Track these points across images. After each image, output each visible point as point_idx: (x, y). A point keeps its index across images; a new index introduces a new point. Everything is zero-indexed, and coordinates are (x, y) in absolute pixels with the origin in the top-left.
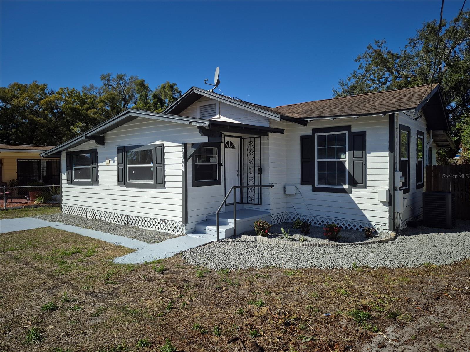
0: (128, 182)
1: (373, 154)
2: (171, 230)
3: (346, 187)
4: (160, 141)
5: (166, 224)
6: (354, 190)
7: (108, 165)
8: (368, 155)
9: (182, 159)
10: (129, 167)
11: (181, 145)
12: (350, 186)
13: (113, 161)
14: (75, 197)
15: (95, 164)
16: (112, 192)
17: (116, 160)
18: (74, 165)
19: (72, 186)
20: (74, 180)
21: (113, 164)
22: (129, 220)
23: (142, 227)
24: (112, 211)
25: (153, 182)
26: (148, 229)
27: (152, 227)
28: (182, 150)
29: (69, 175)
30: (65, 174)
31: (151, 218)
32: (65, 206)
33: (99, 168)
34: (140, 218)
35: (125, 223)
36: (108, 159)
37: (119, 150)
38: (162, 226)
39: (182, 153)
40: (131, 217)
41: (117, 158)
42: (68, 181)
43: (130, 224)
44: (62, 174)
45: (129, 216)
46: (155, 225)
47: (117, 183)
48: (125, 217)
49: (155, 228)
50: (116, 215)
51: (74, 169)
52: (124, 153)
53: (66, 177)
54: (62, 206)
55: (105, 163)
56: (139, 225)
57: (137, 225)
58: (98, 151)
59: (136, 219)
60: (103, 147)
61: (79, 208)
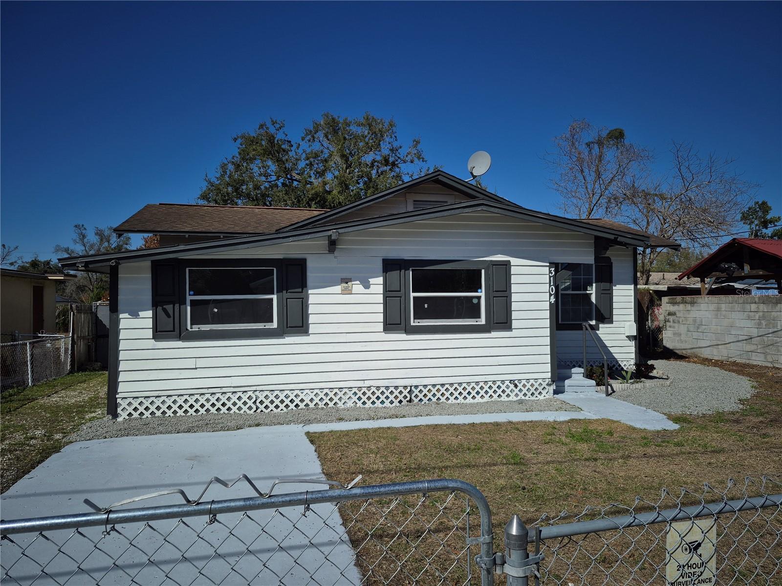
0: (412, 324)
1: (618, 287)
2: (529, 394)
3: (593, 323)
4: (499, 256)
5: (516, 386)
6: (601, 325)
7: (349, 292)
8: (614, 288)
9: (550, 286)
10: (414, 298)
11: (548, 264)
12: (597, 322)
13: (367, 286)
14: (196, 368)
15: (300, 290)
16: (358, 347)
17: (377, 283)
18: (192, 293)
19: (180, 344)
20: (189, 328)
21: (367, 291)
22: (413, 395)
23: (455, 401)
24: (360, 384)
25: (482, 321)
26: (472, 401)
27: (482, 397)
28: (550, 272)
29: (169, 316)
30: (142, 314)
31: (477, 383)
32: (134, 398)
33: (312, 299)
34: (447, 386)
35: (400, 402)
36: (346, 281)
37: (390, 266)
38: (508, 391)
39: (550, 277)
40: (420, 388)
41: (380, 280)
42: (159, 333)
43: (416, 400)
44: (121, 316)
45: (416, 387)
46: (491, 392)
47: (380, 327)
48: (403, 390)
49: (491, 396)
50: (373, 389)
51: (188, 302)
52: (403, 271)
53: (149, 323)
54: (119, 401)
55: (338, 289)
56: (443, 399)
57: (439, 399)
58: (309, 264)
59: (436, 388)
60: (331, 256)
61: (218, 395)
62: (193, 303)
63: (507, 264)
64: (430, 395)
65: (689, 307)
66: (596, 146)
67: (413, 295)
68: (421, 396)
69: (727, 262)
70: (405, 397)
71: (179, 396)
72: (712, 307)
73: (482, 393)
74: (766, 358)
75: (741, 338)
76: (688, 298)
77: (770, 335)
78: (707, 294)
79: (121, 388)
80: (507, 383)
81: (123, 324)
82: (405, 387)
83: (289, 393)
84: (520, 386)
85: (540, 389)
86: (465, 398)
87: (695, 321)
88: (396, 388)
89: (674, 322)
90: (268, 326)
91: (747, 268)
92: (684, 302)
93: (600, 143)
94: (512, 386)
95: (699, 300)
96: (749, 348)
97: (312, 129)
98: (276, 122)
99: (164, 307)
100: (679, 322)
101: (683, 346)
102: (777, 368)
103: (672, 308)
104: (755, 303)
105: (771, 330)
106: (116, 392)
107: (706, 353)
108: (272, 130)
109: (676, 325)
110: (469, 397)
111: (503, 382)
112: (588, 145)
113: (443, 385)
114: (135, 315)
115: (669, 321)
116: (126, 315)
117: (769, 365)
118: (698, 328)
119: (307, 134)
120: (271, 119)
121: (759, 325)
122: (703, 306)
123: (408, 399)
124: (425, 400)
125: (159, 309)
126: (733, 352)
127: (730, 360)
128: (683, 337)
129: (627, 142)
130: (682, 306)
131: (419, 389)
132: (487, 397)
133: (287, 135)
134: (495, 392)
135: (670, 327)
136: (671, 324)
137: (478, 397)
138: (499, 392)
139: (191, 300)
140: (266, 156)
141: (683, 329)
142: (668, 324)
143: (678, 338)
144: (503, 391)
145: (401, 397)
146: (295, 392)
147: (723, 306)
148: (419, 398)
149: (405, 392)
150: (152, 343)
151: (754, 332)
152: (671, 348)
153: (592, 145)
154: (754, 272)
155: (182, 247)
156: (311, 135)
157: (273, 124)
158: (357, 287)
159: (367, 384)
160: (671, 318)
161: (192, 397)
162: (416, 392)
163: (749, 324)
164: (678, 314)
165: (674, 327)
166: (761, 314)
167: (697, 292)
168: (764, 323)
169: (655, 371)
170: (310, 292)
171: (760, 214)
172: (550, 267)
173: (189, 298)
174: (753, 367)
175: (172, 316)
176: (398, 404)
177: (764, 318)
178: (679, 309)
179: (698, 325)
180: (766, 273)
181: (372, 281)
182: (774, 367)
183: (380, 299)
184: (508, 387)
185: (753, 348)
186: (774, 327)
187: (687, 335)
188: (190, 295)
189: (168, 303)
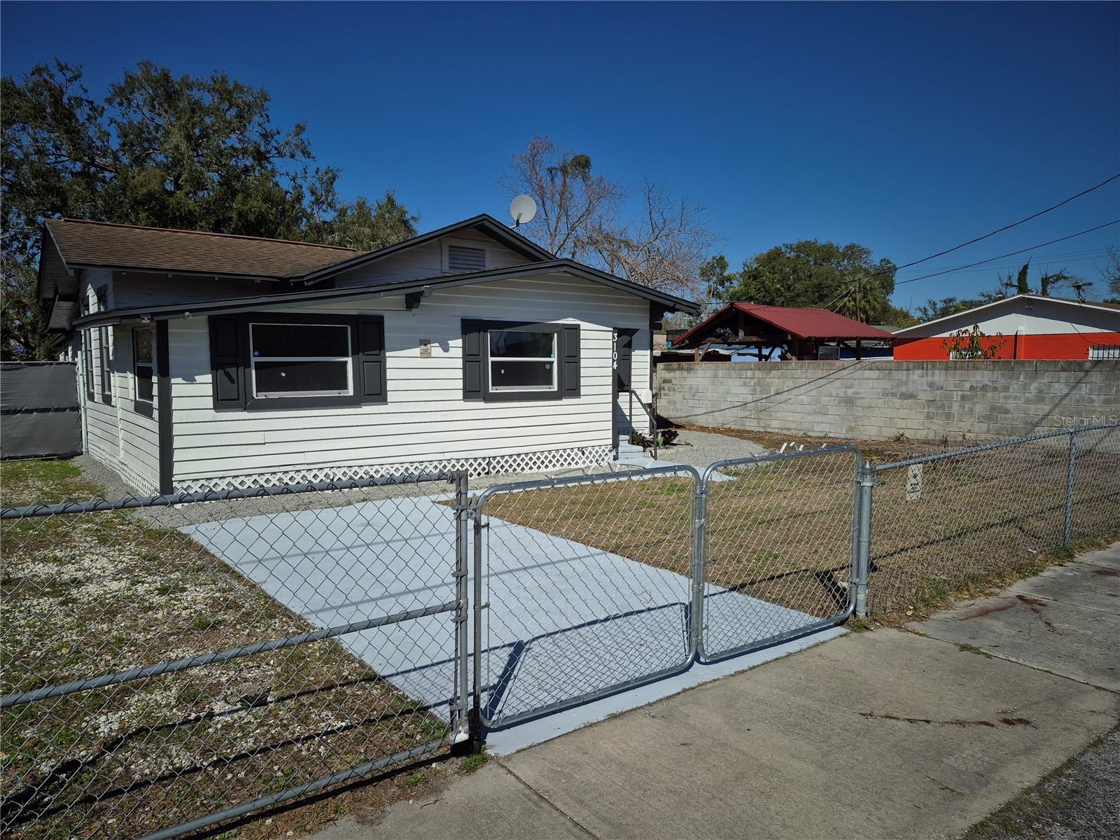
0: (491, 391)
1: (637, 352)
2: (594, 461)
4: (570, 319)
5: (583, 453)
7: (428, 355)
8: (633, 353)
9: (613, 352)
10: (492, 363)
11: (612, 329)
13: (446, 349)
14: (265, 444)
15: (377, 352)
16: (438, 416)
17: (457, 345)
18: (257, 353)
19: (245, 415)
20: (255, 396)
21: (446, 354)
22: (492, 466)
23: (529, 471)
24: (440, 457)
25: (555, 388)
26: (545, 470)
27: (554, 465)
28: (614, 337)
29: (232, 381)
30: (199, 378)
31: (550, 452)
32: (194, 480)
33: (390, 363)
34: (523, 456)
35: (479, 474)
36: (425, 342)
37: (470, 327)
38: (577, 459)
39: (613, 342)
40: (498, 459)
41: (459, 342)
42: (222, 401)
43: (494, 472)
44: (173, 381)
45: (494, 458)
46: (562, 460)
47: (460, 394)
48: (482, 462)
49: (562, 464)
50: (453, 462)
51: (253, 365)
52: (482, 333)
53: (209, 390)
54: (175, 484)
55: (416, 351)
56: (519, 470)
57: (515, 470)
58: (387, 323)
59: (513, 459)
60: (408, 314)
61: (292, 474)
62: (258, 365)
63: (576, 328)
64: (507, 466)
65: (685, 373)
66: (559, 173)
67: (491, 359)
68: (498, 467)
69: (722, 328)
70: (484, 469)
71: (247, 476)
72: (709, 374)
73: (554, 461)
74: (759, 423)
75: (737, 404)
76: (685, 364)
77: (763, 401)
78: (702, 360)
79: (177, 469)
80: (576, 450)
81: (176, 390)
82: (484, 459)
83: (368, 469)
84: (587, 453)
85: (603, 455)
86: (539, 467)
87: (691, 388)
88: (475, 459)
89: (669, 390)
90: (343, 393)
91: (741, 334)
92: (681, 369)
93: (564, 170)
94: (580, 453)
95: (696, 367)
96: (743, 414)
97: (123, 84)
98: (66, 67)
99: (227, 370)
100: (674, 390)
101: (678, 414)
102: (769, 433)
103: (667, 375)
104: (751, 369)
105: (764, 396)
106: (171, 475)
107: (701, 421)
108: (59, 79)
109: (671, 393)
110: (543, 467)
111: (572, 449)
112: (550, 170)
113: (519, 455)
114: (190, 380)
115: (664, 389)
116: (180, 380)
117: (762, 430)
118: (694, 395)
119: (116, 94)
120: (57, 61)
121: (753, 393)
122: (700, 373)
123: (486, 471)
124: (502, 471)
125: (220, 372)
126: (728, 418)
127: (725, 426)
128: (678, 406)
129: (593, 173)
130: (678, 372)
131: (496, 461)
132: (558, 465)
133: (86, 91)
134: (565, 460)
135: (665, 395)
136: (667, 392)
137: (550, 466)
138: (569, 460)
139: (256, 362)
140: (39, 120)
141: (678, 397)
142: (663, 392)
143: (673, 407)
144: (573, 459)
145: (479, 470)
146: (375, 468)
147: (720, 372)
148: (496, 470)
149: (484, 464)
150: (212, 414)
151: (749, 398)
152: (665, 416)
153: (554, 172)
154: (748, 339)
155: (264, 300)
156: (123, 94)
157: (61, 70)
158: (436, 350)
159: (448, 456)
160: (666, 386)
161: (261, 477)
162: (494, 463)
163: (744, 390)
164: (674, 382)
165: (669, 396)
166: (756, 380)
167: (690, 358)
168: (758, 389)
169: (677, 439)
170: (388, 354)
171: (718, 270)
172: (613, 332)
173: (253, 360)
174: (748, 432)
175: (236, 380)
176: (477, 477)
177: (758, 384)
178: (675, 376)
179: (694, 392)
180: (759, 340)
181: (451, 343)
182: (766, 432)
183: (460, 363)
184: (576, 455)
185: (747, 413)
186: (767, 393)
187: (682, 403)
188: (254, 356)
189: (231, 365)
